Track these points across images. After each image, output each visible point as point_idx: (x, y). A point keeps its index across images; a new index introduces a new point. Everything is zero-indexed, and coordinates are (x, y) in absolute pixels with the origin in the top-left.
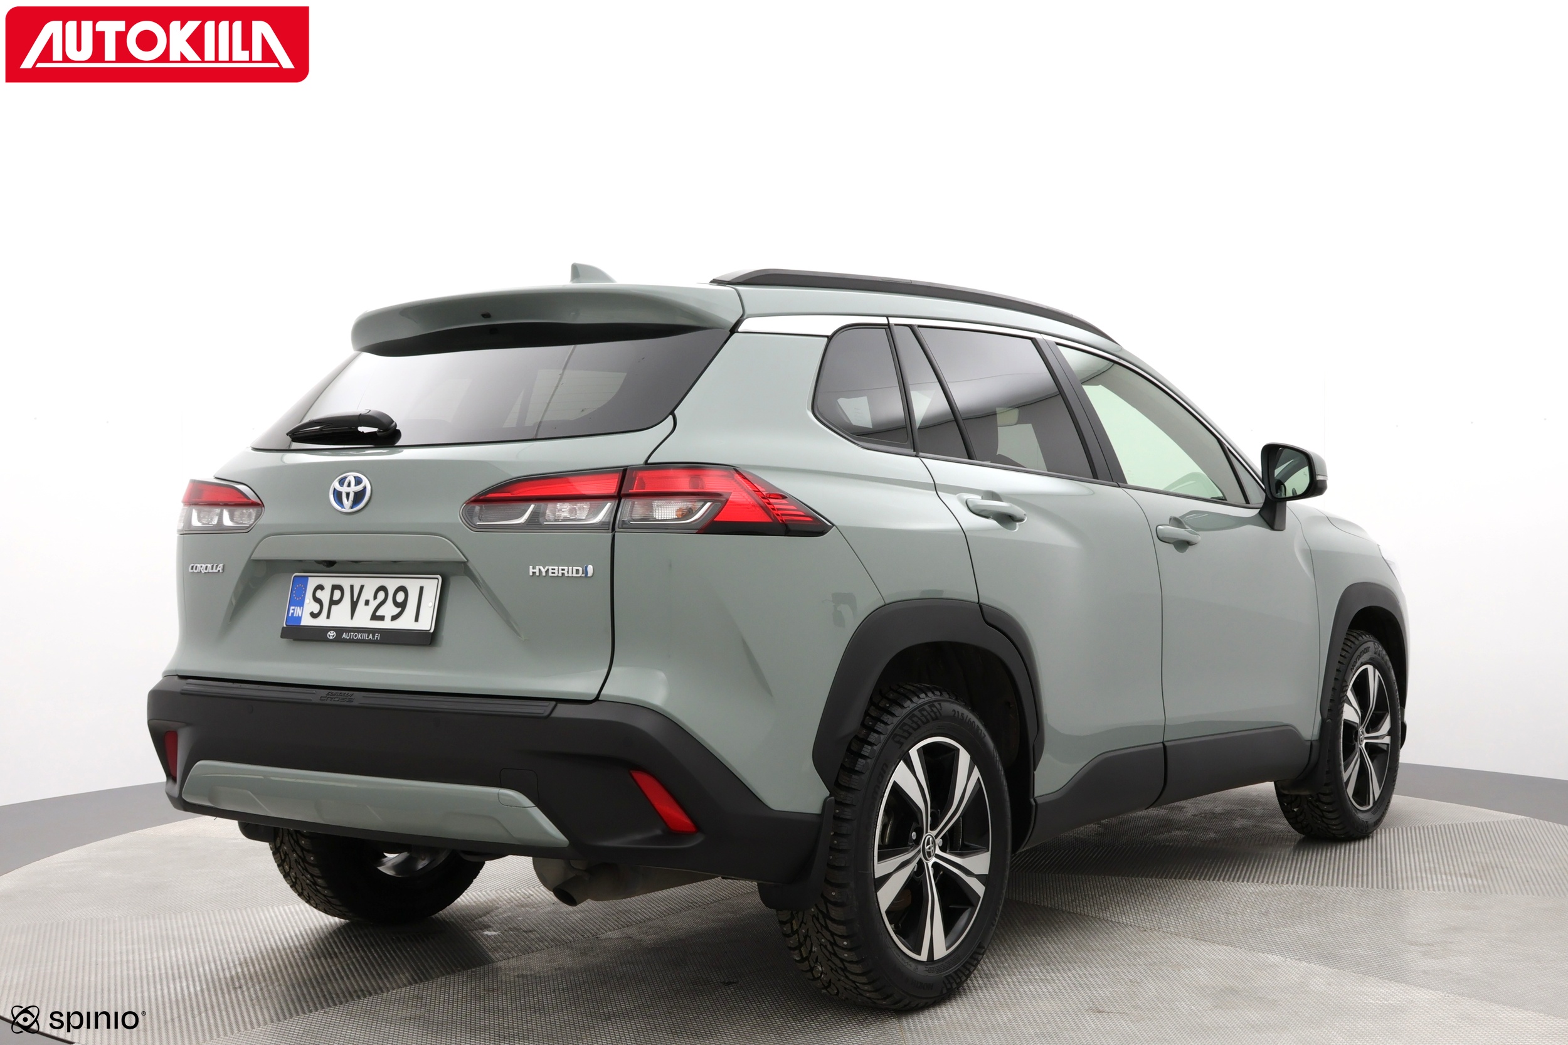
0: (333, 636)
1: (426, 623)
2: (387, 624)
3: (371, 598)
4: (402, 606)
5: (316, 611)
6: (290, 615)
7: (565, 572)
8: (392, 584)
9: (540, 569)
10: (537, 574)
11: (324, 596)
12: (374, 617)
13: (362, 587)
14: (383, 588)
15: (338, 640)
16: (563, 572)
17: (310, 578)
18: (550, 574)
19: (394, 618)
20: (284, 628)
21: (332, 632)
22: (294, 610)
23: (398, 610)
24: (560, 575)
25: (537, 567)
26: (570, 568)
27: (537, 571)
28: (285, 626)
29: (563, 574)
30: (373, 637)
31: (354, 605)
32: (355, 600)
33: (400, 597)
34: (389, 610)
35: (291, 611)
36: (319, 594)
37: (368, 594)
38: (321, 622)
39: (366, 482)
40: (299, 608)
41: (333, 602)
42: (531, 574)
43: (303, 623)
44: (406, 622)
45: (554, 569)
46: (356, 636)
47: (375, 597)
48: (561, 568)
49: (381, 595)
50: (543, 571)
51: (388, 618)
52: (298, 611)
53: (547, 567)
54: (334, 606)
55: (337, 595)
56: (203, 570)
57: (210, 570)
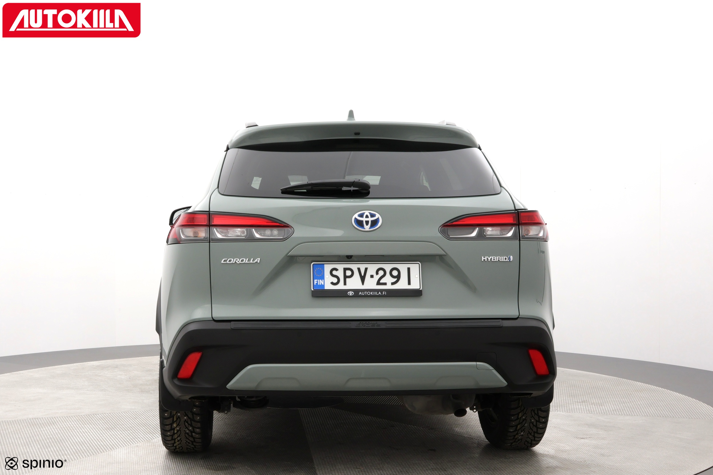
0: (352, 294)
1: (415, 286)
2: (389, 287)
3: (374, 274)
4: (398, 277)
5: (335, 282)
6: (315, 284)
7: (500, 259)
8: (388, 267)
9: (487, 258)
10: (486, 260)
11: (340, 274)
12: (378, 283)
13: (366, 268)
14: (381, 269)
15: (357, 296)
16: (499, 259)
17: (324, 266)
18: (492, 260)
19: (393, 284)
20: (312, 291)
21: (351, 292)
22: (317, 282)
23: (396, 279)
24: (497, 260)
25: (486, 257)
26: (502, 257)
27: (486, 259)
28: (312, 290)
29: (499, 260)
30: (381, 293)
31: (363, 278)
32: (363, 275)
33: (395, 273)
34: (388, 279)
35: (315, 282)
36: (334, 272)
37: (371, 272)
38: (340, 287)
39: (378, 216)
40: (321, 280)
41: (346, 277)
42: (483, 260)
43: (326, 288)
44: (402, 285)
45: (494, 258)
46: (369, 293)
47: (377, 274)
48: (497, 257)
49: (381, 273)
50: (489, 259)
51: (389, 284)
52: (320, 282)
53: (490, 257)
54: (347, 279)
55: (348, 273)
56: (238, 262)
57: (247, 262)
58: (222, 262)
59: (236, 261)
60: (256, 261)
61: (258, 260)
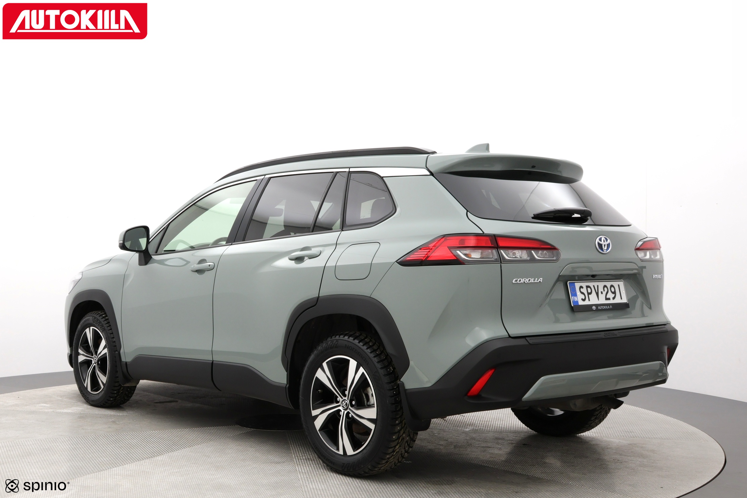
1: (625, 300)
2: (611, 301)
3: (603, 291)
4: (614, 293)
5: (584, 298)
6: (573, 301)
8: (608, 284)
11: (585, 291)
12: (606, 299)
13: (598, 286)
14: (605, 286)
15: (597, 310)
17: (575, 283)
19: (613, 299)
21: (594, 307)
22: (573, 298)
23: (614, 295)
27: (654, 277)
28: (573, 306)
29: (659, 277)
30: (610, 307)
31: (597, 294)
32: (597, 292)
33: (613, 290)
34: (610, 295)
35: (573, 299)
36: (582, 290)
37: (601, 289)
38: (587, 302)
40: (575, 297)
41: (589, 294)
43: (580, 304)
44: (618, 300)
46: (603, 308)
47: (604, 291)
49: (606, 289)
50: (656, 277)
51: (611, 299)
52: (576, 299)
54: (590, 295)
55: (589, 291)
56: (526, 281)
57: (532, 282)
58: (514, 282)
59: (525, 281)
60: (539, 280)
61: (541, 280)
